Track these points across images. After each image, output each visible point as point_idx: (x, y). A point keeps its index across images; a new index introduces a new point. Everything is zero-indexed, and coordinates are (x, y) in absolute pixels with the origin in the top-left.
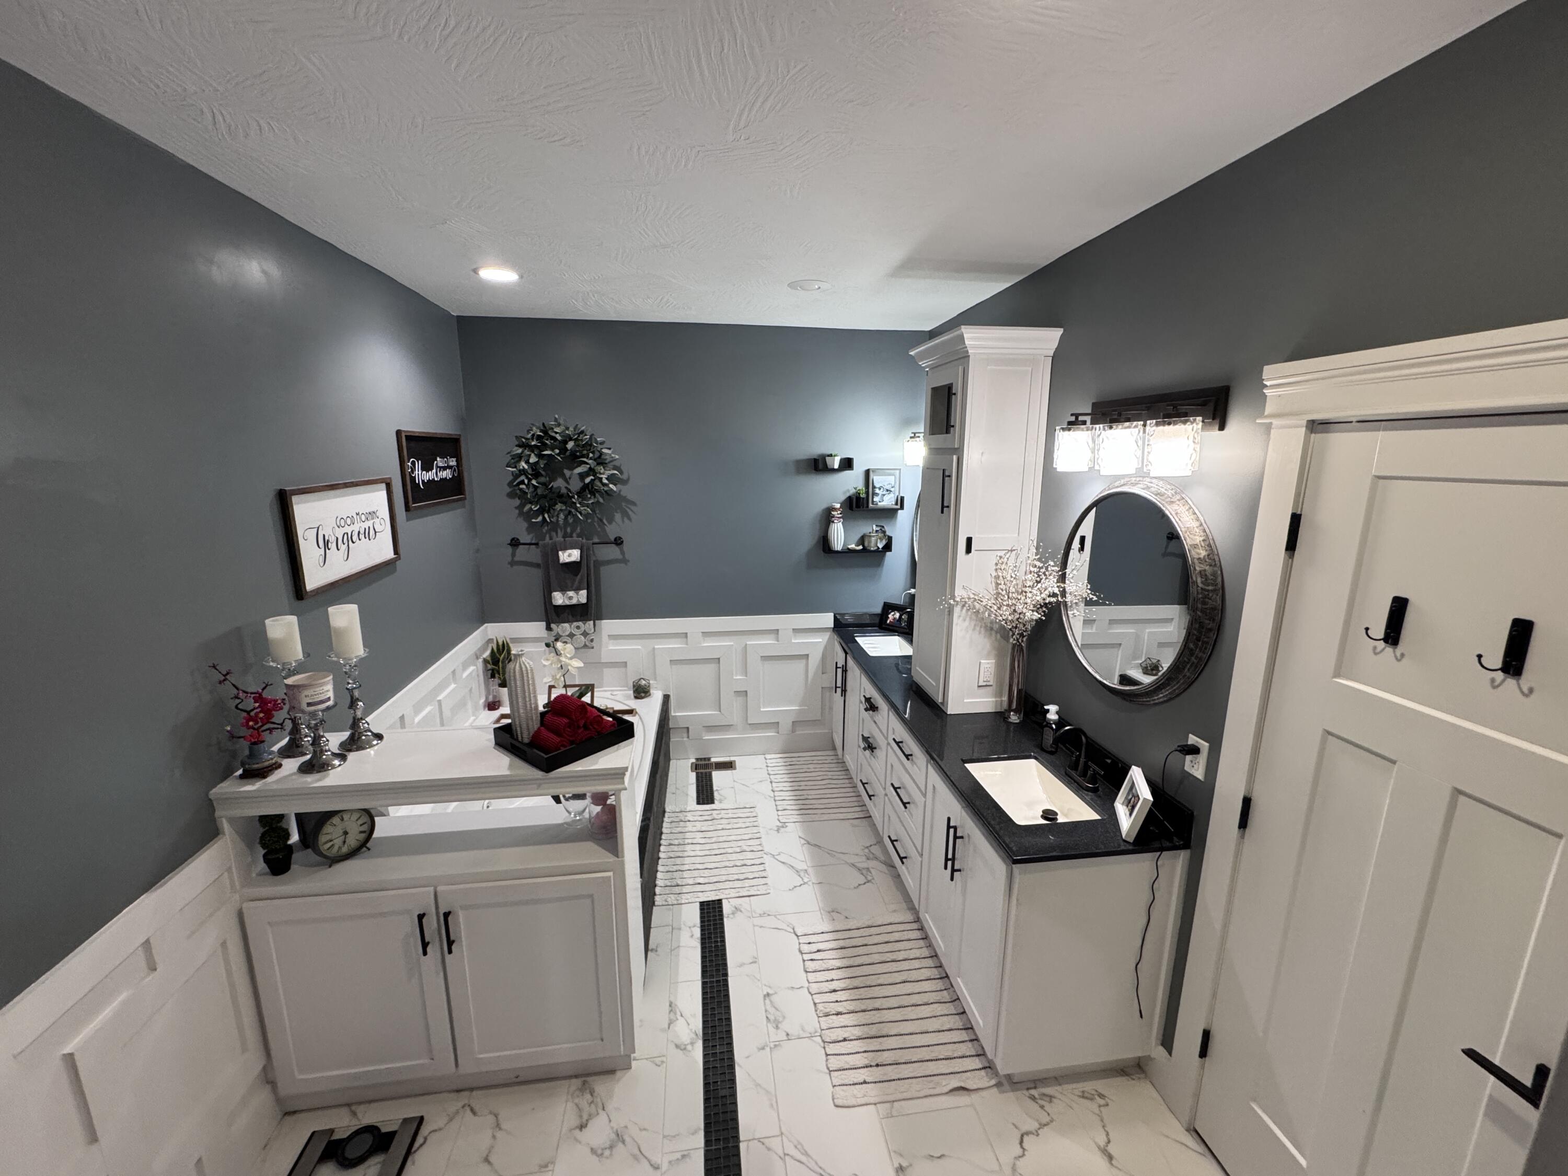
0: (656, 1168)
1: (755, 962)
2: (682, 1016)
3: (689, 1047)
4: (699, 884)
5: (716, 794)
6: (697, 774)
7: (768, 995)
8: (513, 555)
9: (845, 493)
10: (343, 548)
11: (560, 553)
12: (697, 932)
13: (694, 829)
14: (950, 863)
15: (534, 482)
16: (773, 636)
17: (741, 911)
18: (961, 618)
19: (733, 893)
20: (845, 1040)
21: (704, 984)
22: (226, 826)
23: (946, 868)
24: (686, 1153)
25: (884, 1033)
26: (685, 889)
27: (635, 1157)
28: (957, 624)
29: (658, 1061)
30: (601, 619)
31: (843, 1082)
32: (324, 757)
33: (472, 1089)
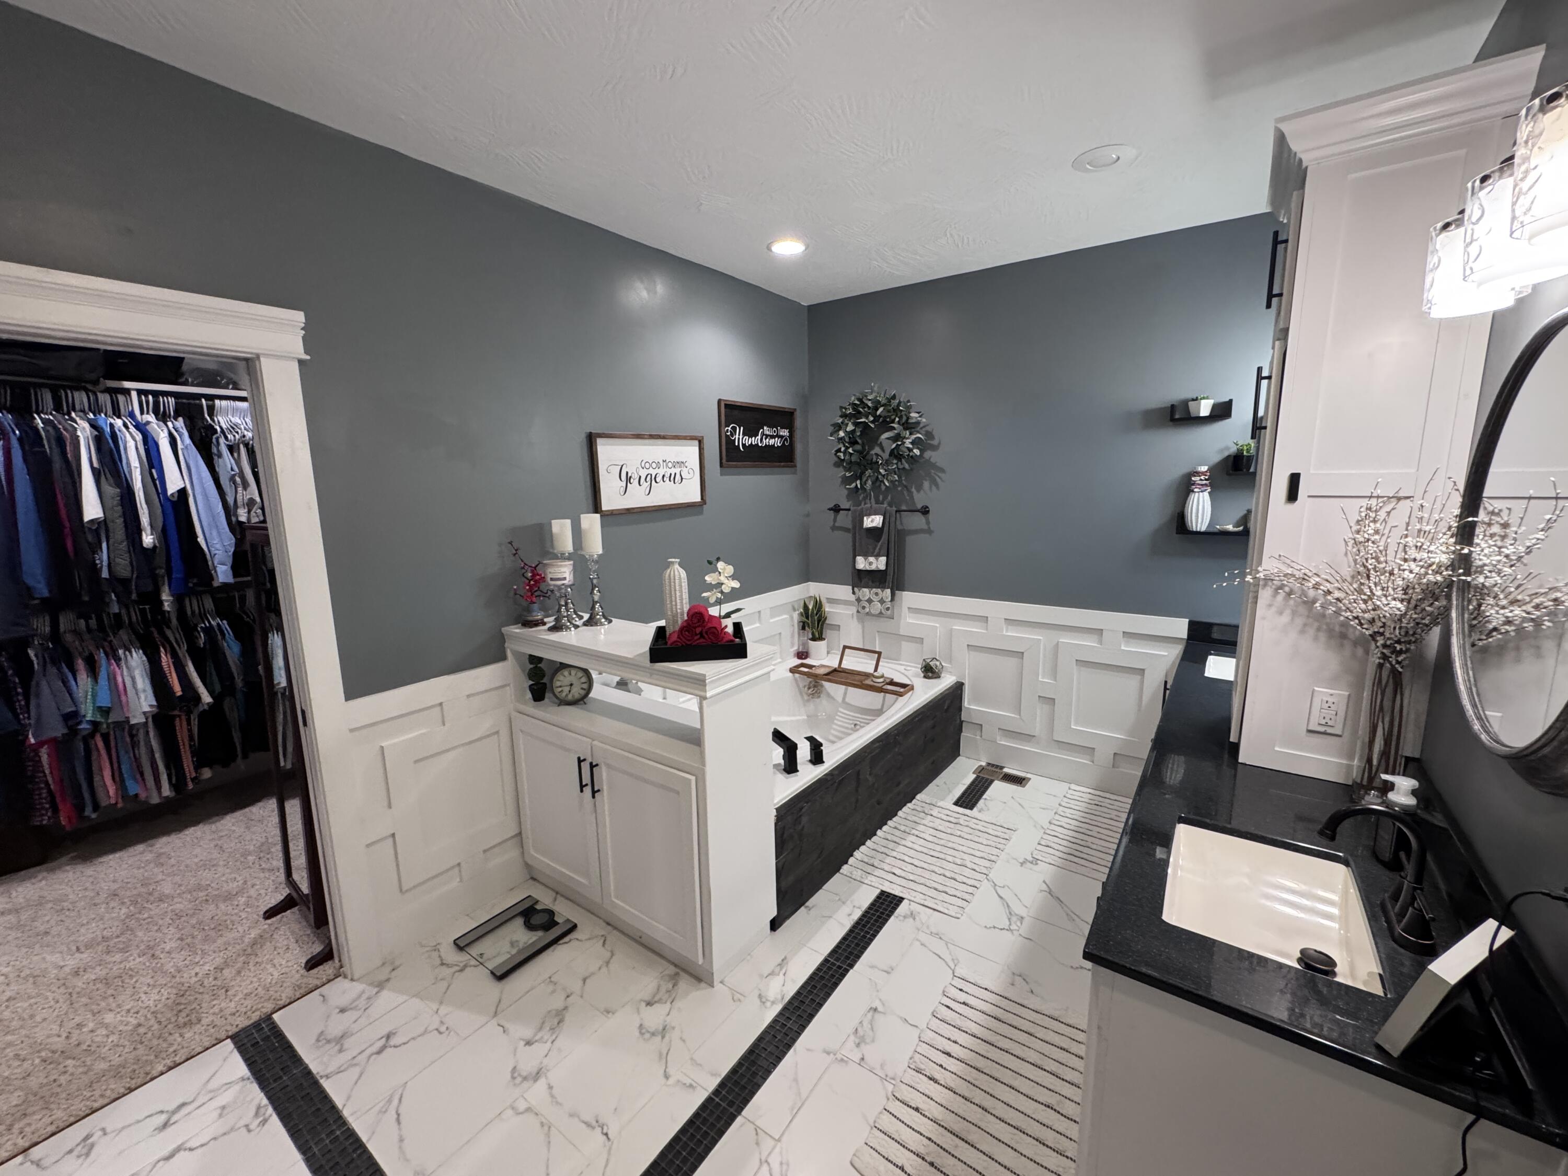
0: (667, 1077)
1: (888, 973)
2: (784, 975)
3: (768, 1004)
4: (894, 874)
5: (981, 803)
6: (978, 777)
9: (1221, 451)
10: (645, 485)
11: (865, 518)
12: (857, 914)
13: (931, 824)
15: (850, 450)
16: (1095, 637)
17: (914, 919)
18: (1274, 609)
19: (919, 898)
20: (917, 1110)
21: (826, 961)
22: (509, 654)
24: (695, 1085)
26: (878, 872)
27: (660, 1054)
28: (1264, 618)
29: (737, 997)
30: (904, 590)
31: (878, 1148)
33: (615, 928)
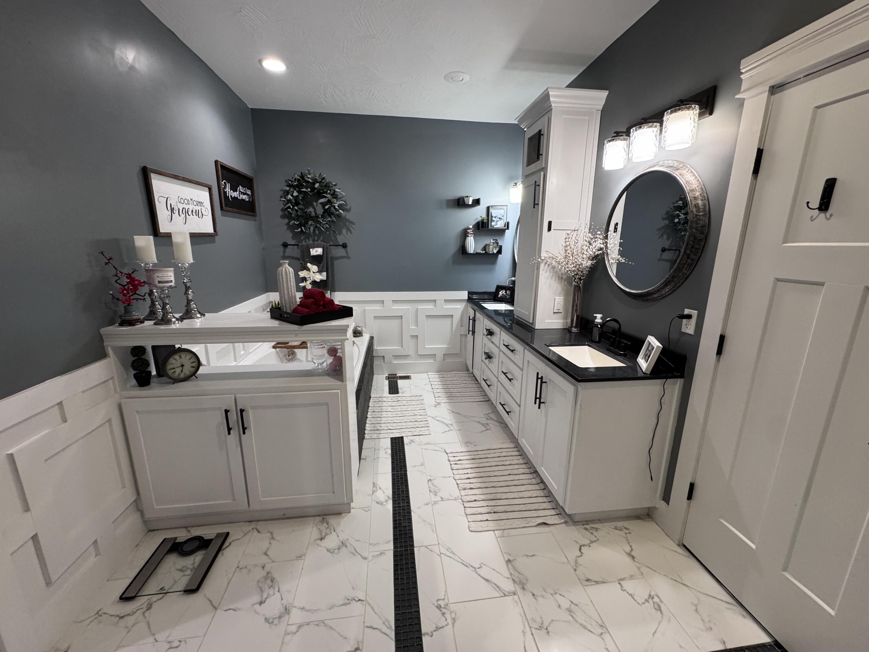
0: (365, 558)
1: (423, 465)
2: (380, 489)
3: (385, 503)
4: (390, 429)
5: (400, 390)
6: (389, 381)
7: (430, 480)
8: (284, 252)
9: (475, 220)
10: (183, 216)
11: (311, 250)
12: (389, 451)
13: (387, 405)
14: (538, 400)
15: (296, 208)
16: (433, 304)
17: (414, 442)
18: (544, 271)
19: (410, 434)
20: (475, 501)
21: (393, 475)
22: (110, 351)
23: (535, 403)
24: (382, 552)
25: (498, 498)
26: (382, 432)
27: (353, 554)
28: (542, 274)
29: (366, 509)
30: (335, 291)
31: (475, 520)
32: (169, 316)
33: (258, 521)
